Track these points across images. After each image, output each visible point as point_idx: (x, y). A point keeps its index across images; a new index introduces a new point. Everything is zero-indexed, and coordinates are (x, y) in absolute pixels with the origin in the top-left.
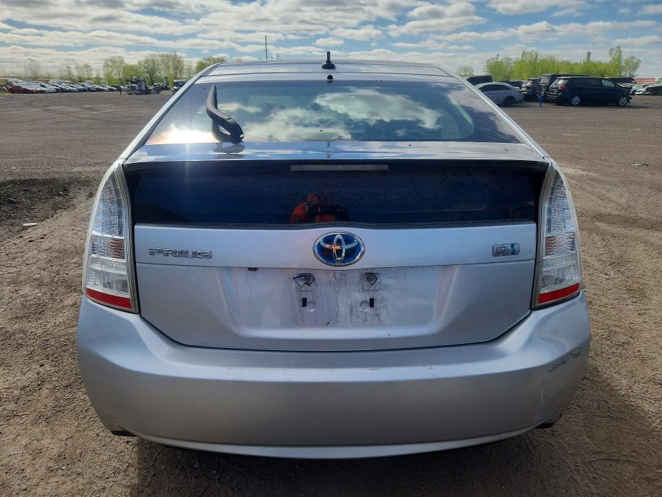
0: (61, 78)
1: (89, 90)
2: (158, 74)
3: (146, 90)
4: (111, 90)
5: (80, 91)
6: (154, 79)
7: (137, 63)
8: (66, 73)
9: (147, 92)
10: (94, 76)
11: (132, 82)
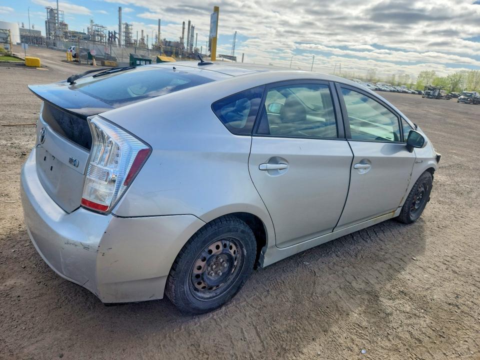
0: (386, 82)
1: (398, 92)
2: (460, 86)
3: (437, 96)
4: (413, 93)
5: (391, 91)
6: (455, 89)
7: (446, 76)
8: (391, 79)
9: (439, 97)
10: (409, 82)
11: (429, 89)
